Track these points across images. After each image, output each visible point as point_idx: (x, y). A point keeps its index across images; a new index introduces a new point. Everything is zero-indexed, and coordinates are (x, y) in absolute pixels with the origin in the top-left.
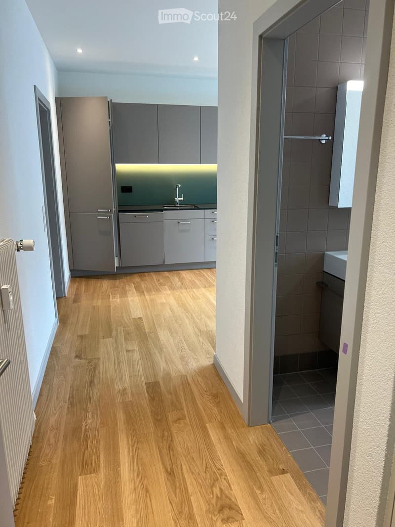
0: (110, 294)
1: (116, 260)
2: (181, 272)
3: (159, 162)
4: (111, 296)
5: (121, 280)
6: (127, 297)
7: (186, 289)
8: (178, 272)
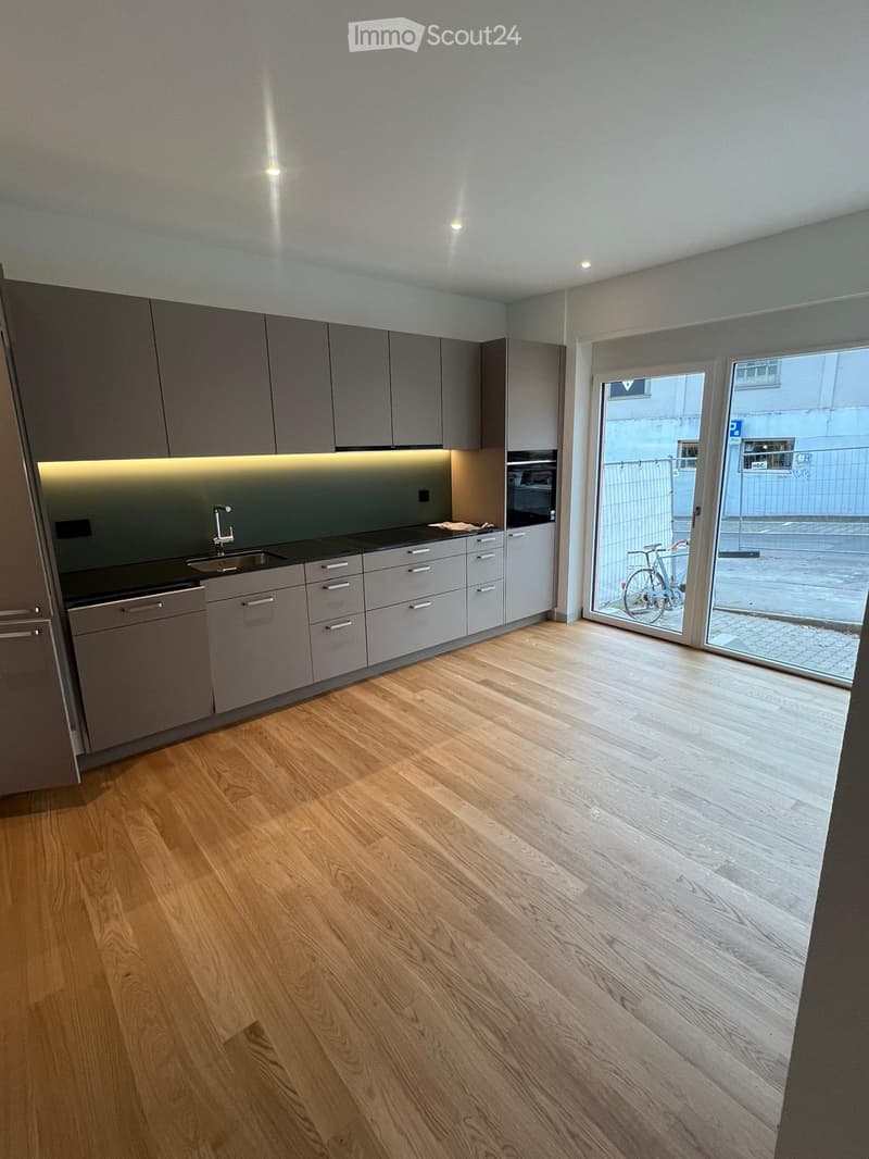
0: (85, 893)
1: (73, 736)
2: (259, 722)
3: (169, 454)
4: (91, 911)
5: (98, 801)
6: (152, 897)
7: (316, 797)
8: (254, 724)
